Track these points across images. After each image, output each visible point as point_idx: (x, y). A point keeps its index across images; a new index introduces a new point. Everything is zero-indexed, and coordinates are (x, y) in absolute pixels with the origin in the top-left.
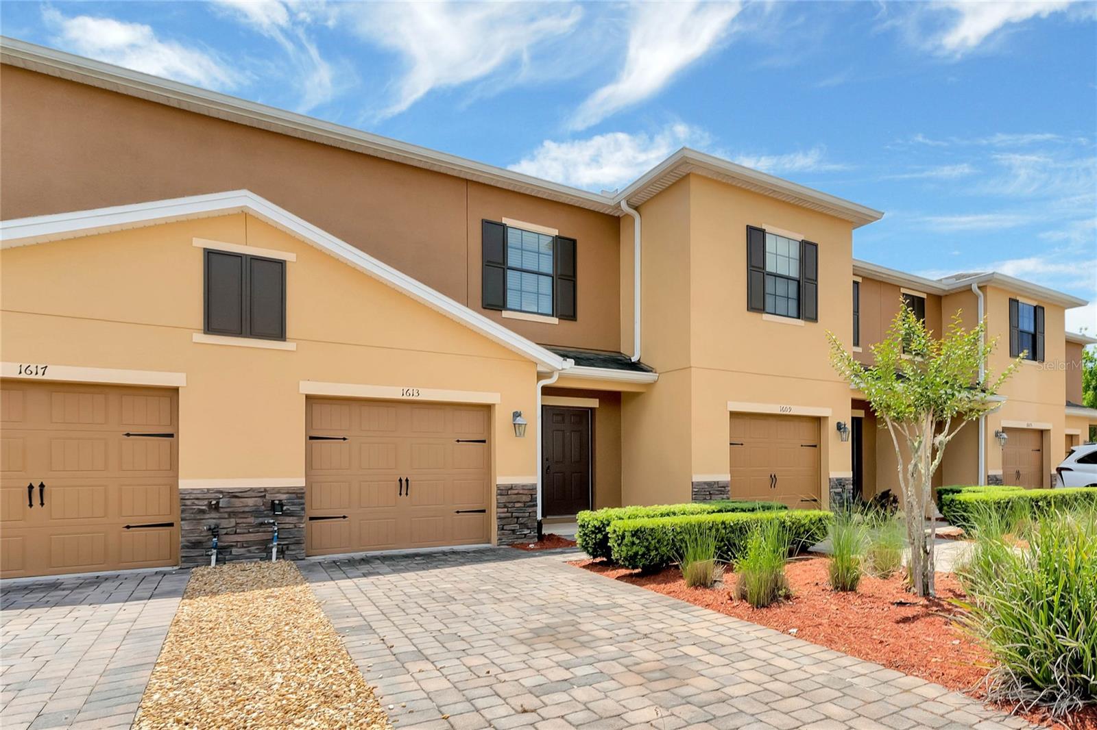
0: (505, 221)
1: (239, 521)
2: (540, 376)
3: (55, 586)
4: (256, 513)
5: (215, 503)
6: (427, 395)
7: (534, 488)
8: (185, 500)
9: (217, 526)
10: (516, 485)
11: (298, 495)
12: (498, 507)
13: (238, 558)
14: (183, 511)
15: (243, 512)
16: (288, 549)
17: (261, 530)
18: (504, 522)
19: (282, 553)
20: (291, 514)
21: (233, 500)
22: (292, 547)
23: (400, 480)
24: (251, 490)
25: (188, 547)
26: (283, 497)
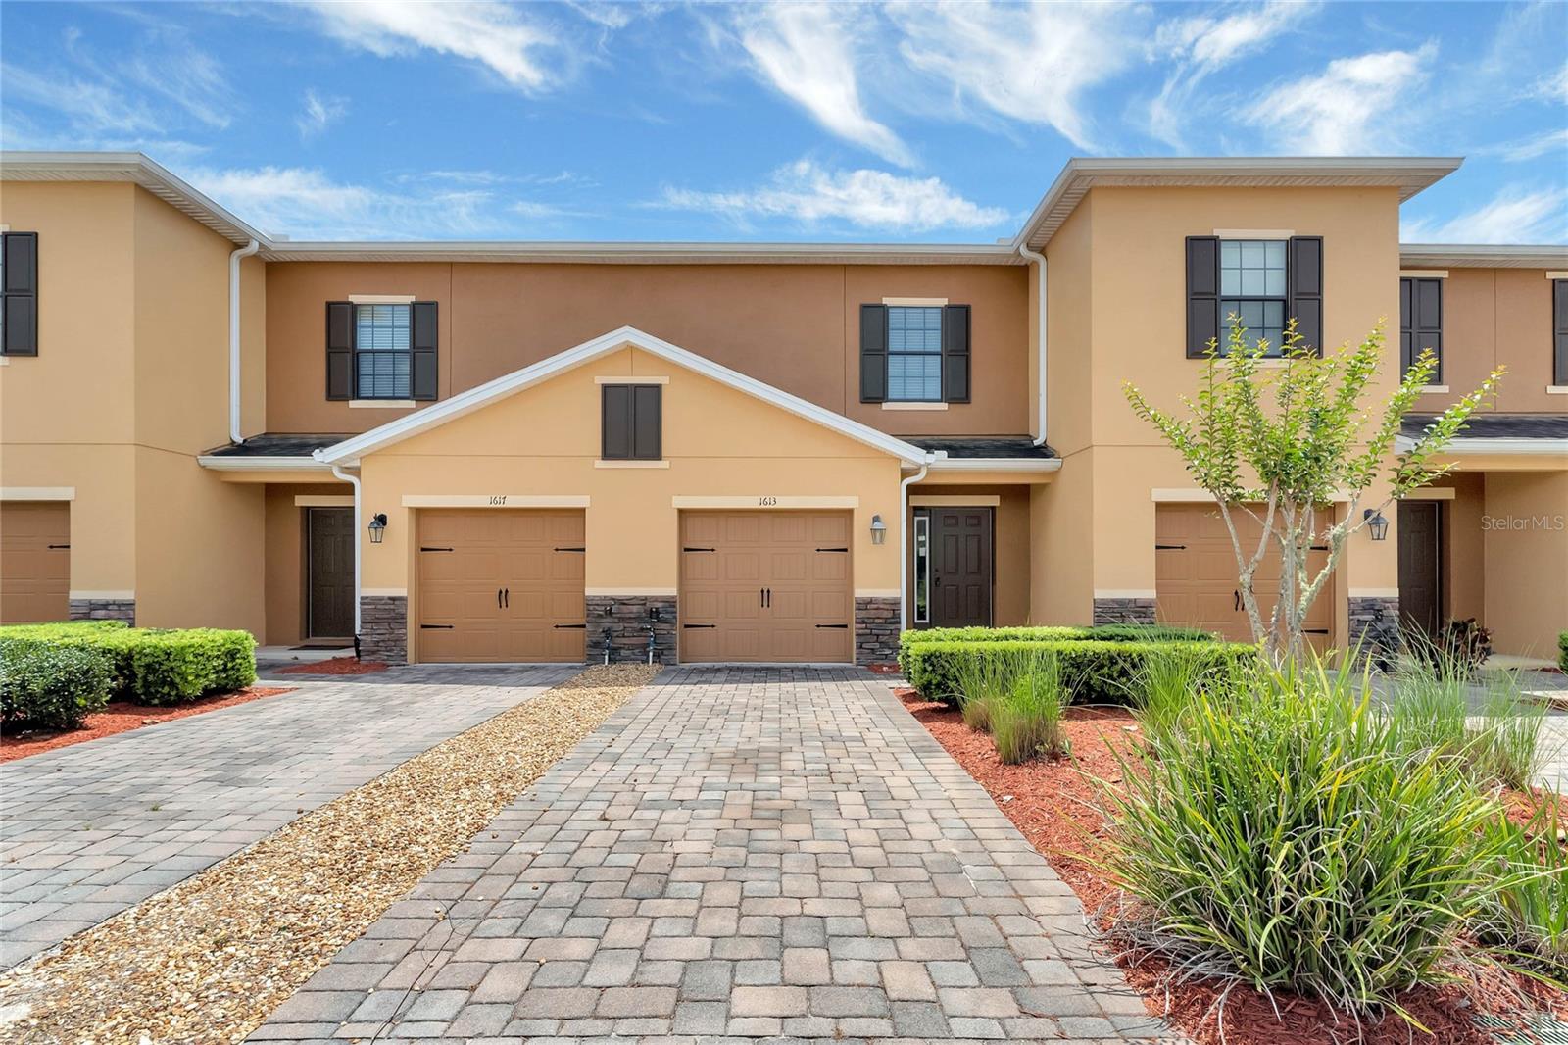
0: (886, 301)
1: (626, 625)
2: (905, 474)
3: (501, 671)
4: (638, 619)
5: (611, 608)
6: (784, 502)
7: (896, 603)
8: (589, 603)
9: (609, 629)
10: (876, 599)
11: (670, 603)
12: (857, 623)
13: (626, 659)
14: (588, 615)
15: (630, 618)
16: (663, 653)
17: (643, 634)
18: (862, 639)
19: (657, 657)
20: (665, 622)
21: (622, 606)
22: (666, 652)
23: (763, 591)
24: (635, 598)
25: (591, 646)
26: (659, 605)
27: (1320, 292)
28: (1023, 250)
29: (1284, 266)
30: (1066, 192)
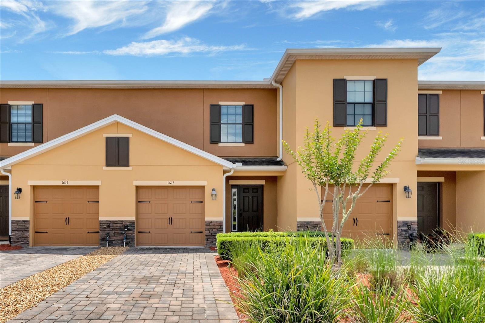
0: (220, 103)
1: (115, 232)
2: (225, 172)
3: (66, 249)
4: (120, 229)
5: (109, 225)
6: (177, 183)
7: (221, 223)
8: (101, 223)
9: (108, 233)
10: (213, 221)
11: (133, 223)
12: (206, 231)
13: (115, 245)
14: (100, 228)
15: (117, 229)
16: (129, 242)
17: (122, 235)
18: (208, 237)
19: (127, 244)
20: (130, 230)
21: (114, 224)
22: (131, 242)
23: (169, 218)
24: (119, 221)
25: (101, 240)
26: (128, 224)
27: (386, 100)
28: (273, 83)
29: (372, 90)
30: (286, 62)
